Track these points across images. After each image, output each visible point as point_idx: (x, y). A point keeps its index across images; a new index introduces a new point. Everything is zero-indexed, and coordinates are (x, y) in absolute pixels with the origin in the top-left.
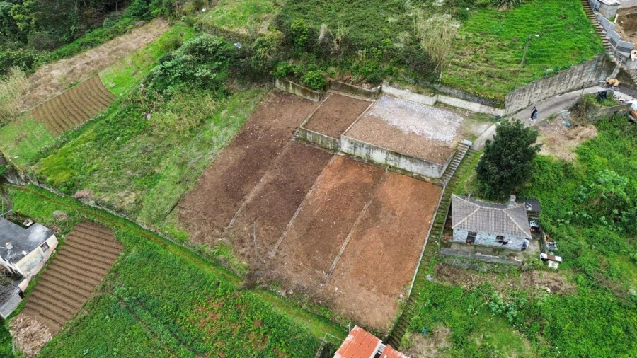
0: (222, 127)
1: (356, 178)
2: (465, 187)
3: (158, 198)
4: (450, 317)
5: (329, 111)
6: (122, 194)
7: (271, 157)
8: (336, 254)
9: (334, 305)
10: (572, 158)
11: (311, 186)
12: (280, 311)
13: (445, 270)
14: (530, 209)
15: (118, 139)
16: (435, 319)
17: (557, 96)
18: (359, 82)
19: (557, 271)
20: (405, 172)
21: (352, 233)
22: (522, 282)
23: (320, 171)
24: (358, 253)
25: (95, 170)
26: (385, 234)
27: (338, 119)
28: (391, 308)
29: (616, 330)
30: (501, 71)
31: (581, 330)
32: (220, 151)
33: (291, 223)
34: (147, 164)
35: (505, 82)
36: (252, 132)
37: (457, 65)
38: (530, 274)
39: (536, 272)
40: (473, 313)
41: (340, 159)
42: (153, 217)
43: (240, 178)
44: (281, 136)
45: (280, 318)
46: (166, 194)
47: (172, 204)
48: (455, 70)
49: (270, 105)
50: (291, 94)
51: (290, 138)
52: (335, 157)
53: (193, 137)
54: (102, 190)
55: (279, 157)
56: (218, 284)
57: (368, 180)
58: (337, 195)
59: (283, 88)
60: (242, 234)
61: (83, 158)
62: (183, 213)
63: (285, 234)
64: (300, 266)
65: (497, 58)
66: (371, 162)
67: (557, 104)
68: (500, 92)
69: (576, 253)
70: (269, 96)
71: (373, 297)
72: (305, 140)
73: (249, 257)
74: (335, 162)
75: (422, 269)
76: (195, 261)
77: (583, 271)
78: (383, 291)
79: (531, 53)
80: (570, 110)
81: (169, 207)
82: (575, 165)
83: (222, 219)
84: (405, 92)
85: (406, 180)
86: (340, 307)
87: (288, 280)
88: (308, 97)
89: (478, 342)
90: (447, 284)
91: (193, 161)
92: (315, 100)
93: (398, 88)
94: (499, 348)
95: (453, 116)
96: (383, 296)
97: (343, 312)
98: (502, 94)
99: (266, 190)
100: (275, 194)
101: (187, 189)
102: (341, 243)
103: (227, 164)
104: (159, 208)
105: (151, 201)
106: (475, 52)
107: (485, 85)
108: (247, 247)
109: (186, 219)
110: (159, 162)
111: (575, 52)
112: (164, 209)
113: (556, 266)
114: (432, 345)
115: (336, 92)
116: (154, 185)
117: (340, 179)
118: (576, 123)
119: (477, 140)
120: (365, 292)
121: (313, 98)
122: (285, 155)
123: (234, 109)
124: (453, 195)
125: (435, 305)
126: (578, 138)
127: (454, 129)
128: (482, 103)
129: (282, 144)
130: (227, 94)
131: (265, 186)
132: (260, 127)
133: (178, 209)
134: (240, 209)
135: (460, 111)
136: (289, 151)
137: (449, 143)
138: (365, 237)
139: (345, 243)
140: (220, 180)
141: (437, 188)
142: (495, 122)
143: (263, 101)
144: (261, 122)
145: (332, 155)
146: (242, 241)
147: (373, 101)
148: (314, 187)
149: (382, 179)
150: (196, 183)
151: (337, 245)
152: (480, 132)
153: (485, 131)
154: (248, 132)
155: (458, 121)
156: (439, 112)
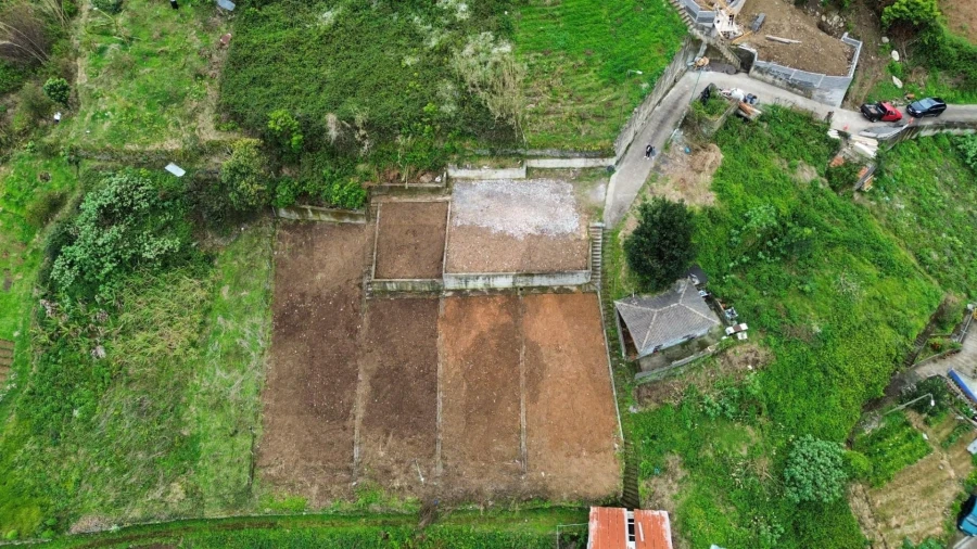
0: (240, 319)
1: (488, 321)
2: (625, 287)
3: (218, 471)
4: (673, 443)
5: (396, 235)
6: (157, 495)
7: (352, 337)
8: (519, 432)
9: (550, 493)
10: (712, 199)
11: (436, 356)
12: (486, 529)
13: (644, 391)
14: (697, 282)
15: (76, 413)
16: (660, 452)
17: (657, 108)
18: (414, 176)
19: (747, 340)
20: (543, 289)
21: (523, 398)
22: (721, 368)
23: (435, 330)
24: (544, 419)
25: (78, 482)
26: (562, 380)
27: (417, 246)
28: (612, 464)
29: (818, 376)
30: (593, 106)
31: (792, 394)
32: (265, 359)
33: (440, 419)
34: (162, 430)
35: (605, 122)
36: (294, 307)
37: (536, 112)
38: (725, 356)
39: (729, 352)
40: (693, 426)
41: (452, 302)
42: (231, 499)
43: (325, 386)
44: (344, 298)
45: (493, 537)
46: (227, 459)
47: (246, 469)
48: (536, 122)
49: (293, 254)
50: (314, 222)
51: (360, 297)
52: (442, 303)
53: (203, 354)
54: (118, 504)
55: (363, 332)
56: (387, 537)
57: (505, 319)
58: (479, 357)
59: (295, 216)
60: (381, 463)
61: (40, 471)
62: (273, 472)
63: (440, 437)
64: (483, 467)
65: (580, 88)
66: (493, 291)
67: (663, 122)
68: (605, 139)
69: (755, 311)
70: (280, 238)
71: (587, 462)
72: (385, 292)
73: (410, 488)
74: (448, 310)
75: (622, 402)
76: (333, 525)
77: (770, 329)
78: (594, 450)
79: (616, 66)
80: (681, 127)
81: (245, 476)
82: (718, 208)
83: (339, 455)
84: (483, 171)
85: (549, 300)
86: (559, 493)
87: (479, 492)
88: (347, 220)
89: (710, 455)
90: (653, 406)
91: (233, 393)
92: (361, 221)
93: (473, 168)
94: (730, 448)
95: (559, 187)
96: (597, 456)
97: (565, 496)
98: (608, 141)
99: (376, 389)
100: (392, 390)
101: (254, 436)
102: (518, 416)
103: (291, 375)
104: (231, 484)
105: (211, 480)
106: (549, 86)
107: (583, 133)
108: (398, 476)
109: (284, 478)
110: (178, 418)
111: (659, 45)
112: (238, 482)
113: (745, 336)
114: (670, 481)
115: (384, 200)
116: (198, 454)
117: (469, 332)
118: (696, 146)
119: (605, 213)
120: (576, 461)
121: (356, 219)
122: (372, 326)
123: (237, 281)
124: (617, 303)
125: (654, 437)
126: (707, 169)
127: (572, 210)
128: (586, 157)
129: (355, 311)
130: (209, 259)
131: (371, 384)
132: (303, 295)
133: (262, 471)
134: (356, 431)
135: (562, 174)
136: (371, 317)
137: (578, 233)
138: (541, 396)
139: (523, 414)
140: (296, 403)
141: (590, 296)
142: (610, 176)
143: (277, 249)
144: (298, 287)
145: (437, 301)
146: (387, 472)
147: (448, 198)
148: (440, 357)
149: (520, 310)
150: (262, 422)
151: (515, 421)
152: (602, 200)
153: (606, 194)
154: (288, 311)
155: (569, 192)
156: (538, 186)
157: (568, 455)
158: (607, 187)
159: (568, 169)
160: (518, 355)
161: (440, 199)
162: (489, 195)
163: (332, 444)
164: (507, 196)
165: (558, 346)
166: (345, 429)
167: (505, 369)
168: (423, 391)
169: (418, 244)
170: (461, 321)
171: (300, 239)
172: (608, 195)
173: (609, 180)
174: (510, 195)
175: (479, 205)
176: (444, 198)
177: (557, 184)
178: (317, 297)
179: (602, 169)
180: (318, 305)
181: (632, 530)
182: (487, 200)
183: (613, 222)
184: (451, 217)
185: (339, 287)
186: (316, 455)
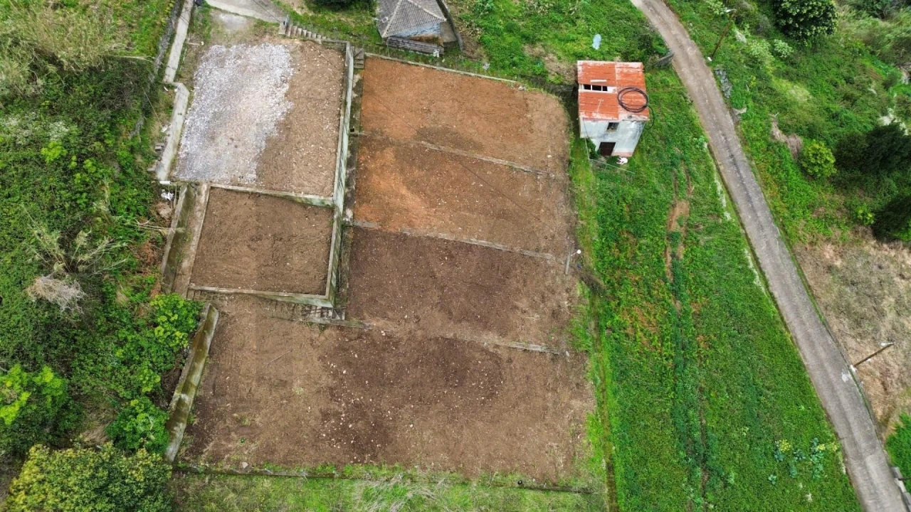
1: (392, 172)
4: (515, 45)
5: (253, 265)
7: (396, 344)
9: (565, 155)
20: (355, 107)
21: (478, 156)
23: (397, 236)
24: (498, 143)
26: (459, 116)
27: (277, 238)
28: (537, 96)
32: (419, 472)
33: (500, 246)
36: (345, 427)
41: (361, 211)
43: (460, 383)
44: (338, 352)
47: (562, 496)
49: (251, 433)
51: (341, 328)
52: (361, 223)
55: (392, 328)
57: (389, 155)
58: (432, 191)
59: (181, 429)
60: (545, 319)
62: (561, 460)
66: (349, 162)
70: (216, 458)
71: (536, 116)
73: (568, 290)
74: (371, 217)
75: (480, 71)
78: (525, 107)
81: (569, 498)
83: (538, 370)
85: (369, 105)
88: (209, 340)
92: (215, 318)
95: (213, 59)
99: (465, 316)
102: (496, 166)
103: (443, 433)
109: (567, 444)
114: (546, 58)
115: (185, 279)
117: (403, 197)
119: (265, 20)
120: (536, 125)
121: (212, 324)
122: (384, 316)
129: (359, 337)
131: (460, 321)
132: (326, 416)
133: (562, 475)
134: (514, 346)
135: (192, 54)
136: (373, 315)
137: (292, 48)
138: (476, 138)
139: (495, 161)
140: (480, 425)
141: (369, 63)
142: (209, 7)
143: (238, 463)
144: (313, 423)
145: (357, 229)
146: (555, 314)
147: (204, 188)
148: (432, 235)
149: (379, 137)
150: (505, 474)
151: (501, 171)
152: (245, 19)
153: (237, 14)
154: (348, 440)
155: (224, 50)
156: (207, 81)
157: (531, 131)
158: (225, 12)
159: (185, 45)
160: (431, 151)
161: (203, 199)
162: (211, 137)
163: (528, 377)
164: (216, 116)
165: (422, 110)
166: (510, 361)
167: (448, 167)
168: (470, 260)
169: (274, 236)
170: (388, 204)
171: (225, 422)
172: (239, 12)
173: (216, 8)
174: (215, 113)
175: (225, 150)
176: (203, 192)
177: (207, 60)
178: (333, 393)
179: (197, 11)
180: (344, 391)
181: (597, 88)
182: (218, 140)
183: (279, 14)
184: (239, 185)
185: (321, 358)
186: (540, 400)
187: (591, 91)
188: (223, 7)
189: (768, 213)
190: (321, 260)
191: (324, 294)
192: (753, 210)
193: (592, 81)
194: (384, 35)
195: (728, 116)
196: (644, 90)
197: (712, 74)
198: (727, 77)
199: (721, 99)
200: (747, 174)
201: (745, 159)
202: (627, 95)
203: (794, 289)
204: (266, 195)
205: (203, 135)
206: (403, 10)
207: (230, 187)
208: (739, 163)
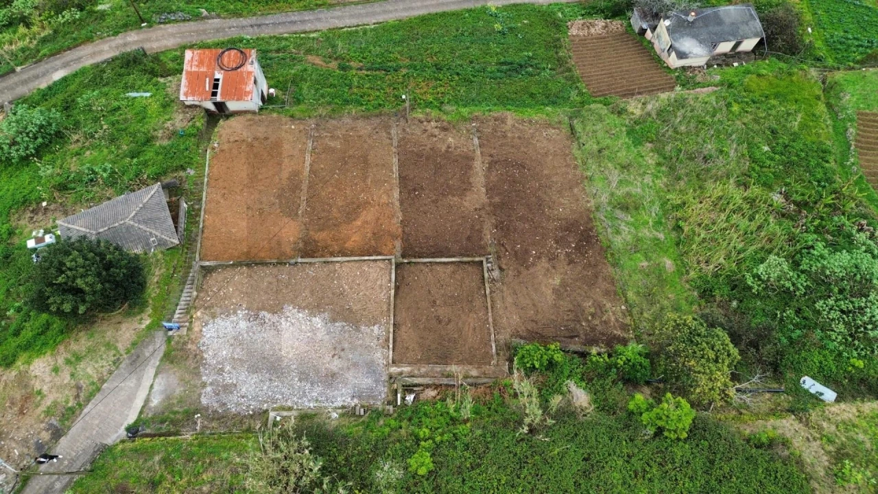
0: (638, 239)
1: (340, 233)
3: (604, 127)
6: (652, 106)
7: (501, 222)
8: (313, 152)
11: (402, 205)
15: (766, 148)
21: (306, 173)
23: (405, 226)
24: (286, 160)
25: (728, 107)
26: (262, 188)
27: (433, 303)
28: (224, 134)
32: (592, 204)
33: (395, 160)
36: (577, 249)
42: (584, 114)
43: (519, 183)
44: (519, 258)
46: (600, 134)
47: (579, 130)
51: (499, 258)
52: (397, 249)
55: (488, 226)
57: (320, 236)
60: (450, 135)
62: (553, 131)
63: (394, 150)
64: (351, 132)
70: (624, 327)
71: (248, 135)
74: (389, 244)
75: (200, 176)
78: (239, 142)
81: (578, 126)
83: (493, 141)
87: (356, 120)
91: (616, 176)
95: (223, 398)
96: (237, 139)
97: (274, 115)
99: (465, 180)
100: (447, 180)
102: (313, 161)
103: (560, 192)
104: (588, 121)
105: (609, 121)
107: (157, 457)
108: (433, 128)
109: (541, 127)
110: (661, 154)
112: (583, 122)
113: (34, 233)
114: (171, 129)
116: (629, 134)
117: (364, 224)
119: (161, 354)
120: (259, 135)
122: (480, 231)
123: (660, 278)
129: (503, 245)
130: (706, 294)
131: (470, 184)
132: (571, 261)
133: (564, 130)
134: (479, 153)
136: (481, 239)
137: (206, 318)
138: (285, 175)
139: (308, 163)
140: (546, 172)
143: (623, 312)
144: (578, 269)
145: (405, 256)
146: (444, 130)
147: (394, 370)
148: (397, 204)
149: (301, 245)
150: (576, 159)
151: (317, 158)
152: (160, 376)
153: (152, 387)
154: (583, 246)
155: (209, 389)
156: (255, 398)
157: (266, 138)
158: (147, 401)
160: (308, 206)
161: (406, 369)
162: (332, 377)
163: (501, 146)
164: (304, 377)
165: (260, 214)
166: (491, 156)
167: (323, 194)
168: (414, 178)
169: (433, 306)
170: (374, 234)
171: (597, 325)
172: (148, 384)
173: (141, 413)
174: (300, 380)
175: (349, 360)
176: (399, 370)
177: (224, 404)
178: (552, 258)
179: (148, 431)
180: (549, 251)
181: (216, 86)
182: (335, 369)
183: (152, 341)
184: (387, 340)
185: (527, 268)
186: (515, 140)
187: (219, 91)
188: (139, 403)
189: (305, 13)
190: (450, 269)
191: (482, 262)
192: (303, 22)
193: (207, 89)
194: (177, 242)
195: (210, 21)
196: (221, 51)
197: (162, 26)
198: (168, 13)
199: (192, 23)
200: (269, 20)
201: (254, 18)
202: (225, 63)
203: (370, 10)
204: (394, 316)
205: (330, 386)
206: (145, 222)
207: (391, 346)
208: (259, 23)
